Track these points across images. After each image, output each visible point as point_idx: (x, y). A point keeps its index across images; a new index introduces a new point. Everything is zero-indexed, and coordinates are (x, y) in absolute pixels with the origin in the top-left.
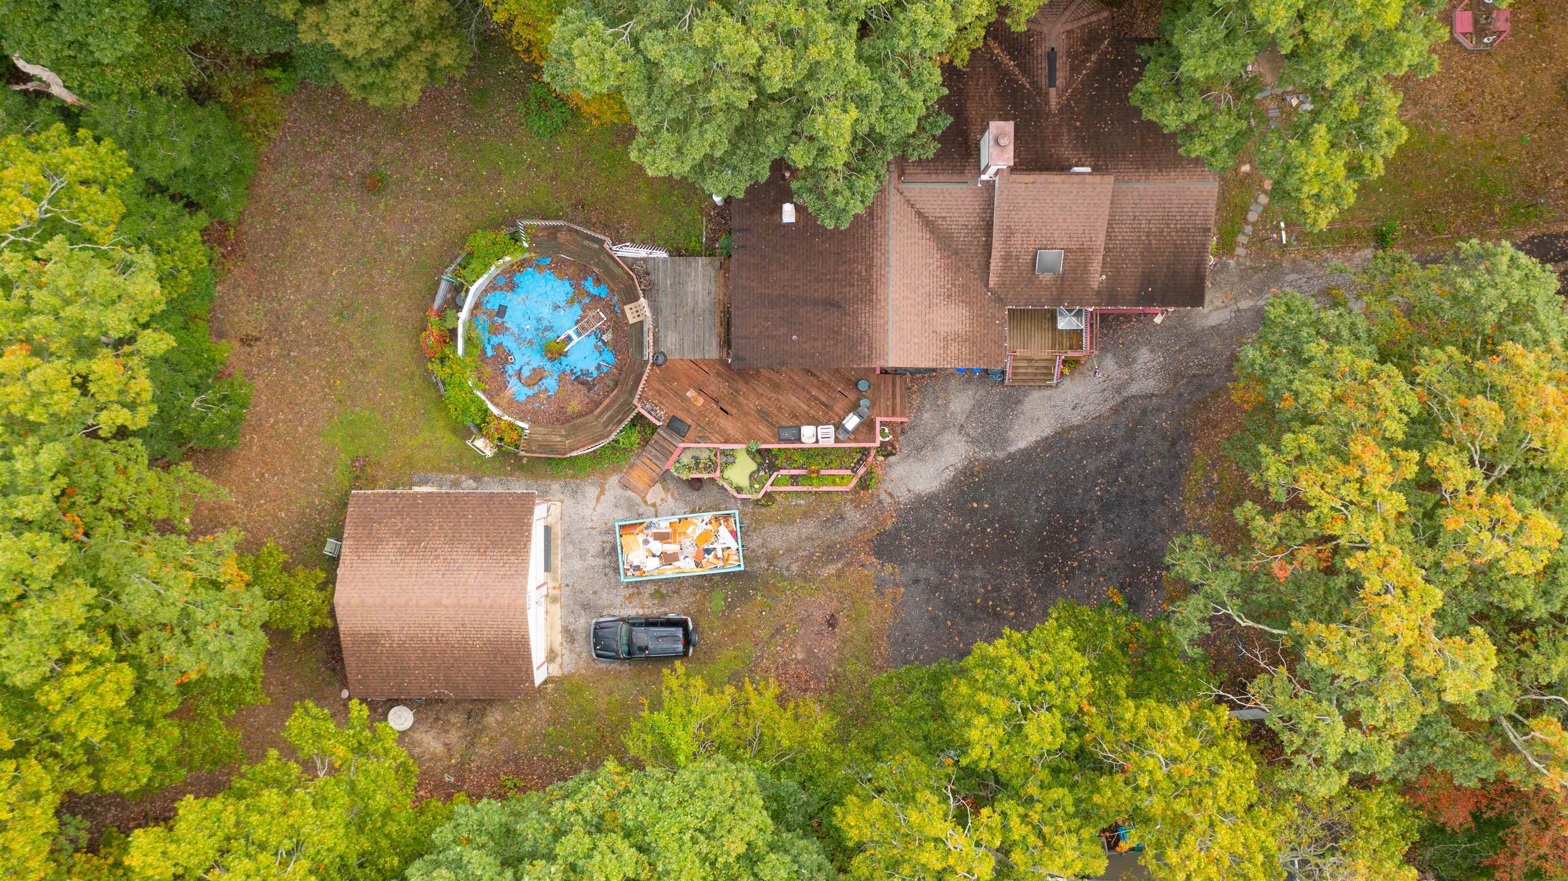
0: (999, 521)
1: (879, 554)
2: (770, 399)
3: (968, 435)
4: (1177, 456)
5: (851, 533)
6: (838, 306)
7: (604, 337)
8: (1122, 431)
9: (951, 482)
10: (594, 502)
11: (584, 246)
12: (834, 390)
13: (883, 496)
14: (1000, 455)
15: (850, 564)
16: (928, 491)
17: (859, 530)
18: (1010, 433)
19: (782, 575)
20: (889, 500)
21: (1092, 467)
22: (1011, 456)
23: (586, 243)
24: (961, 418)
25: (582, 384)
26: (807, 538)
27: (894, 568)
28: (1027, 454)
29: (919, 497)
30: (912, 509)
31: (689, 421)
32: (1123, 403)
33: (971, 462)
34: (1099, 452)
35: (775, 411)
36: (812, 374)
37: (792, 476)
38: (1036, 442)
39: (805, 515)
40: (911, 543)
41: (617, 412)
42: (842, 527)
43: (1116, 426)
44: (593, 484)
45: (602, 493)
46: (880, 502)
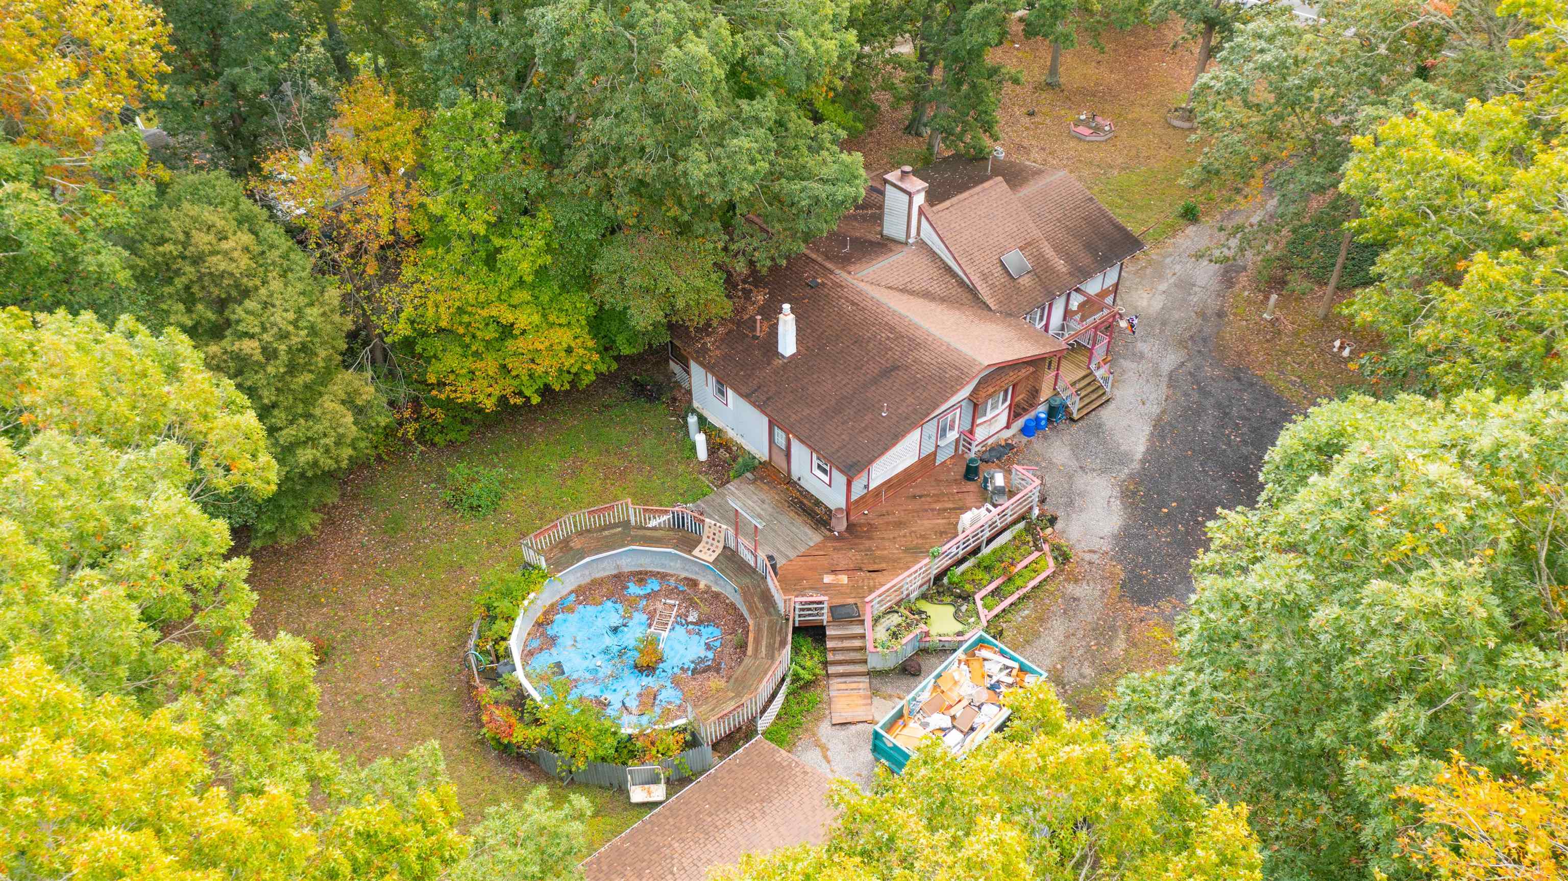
0: (1198, 507)
1: (1143, 601)
2: (904, 536)
3: (1094, 470)
4: (1252, 385)
5: (1099, 605)
6: (896, 368)
7: (690, 619)
8: (1195, 397)
9: (1126, 508)
10: (824, 764)
11: (606, 537)
12: (952, 494)
13: (1087, 557)
14: (1136, 466)
15: (1130, 627)
16: (1116, 528)
17: (1101, 597)
18: (1122, 448)
19: (1085, 686)
20: (1096, 556)
21: (1208, 428)
22: (1143, 461)
23: (606, 533)
24: (1074, 464)
25: (705, 671)
26: (1067, 637)
27: (1169, 602)
28: (1153, 454)
29: (1117, 538)
30: (1122, 549)
31: (851, 601)
32: (1170, 379)
33: (1120, 486)
34: (1199, 416)
35: (920, 541)
36: (920, 497)
37: (993, 593)
38: (1149, 440)
39: (1041, 620)
40: (1155, 573)
41: (772, 635)
42: (1084, 605)
43: (1186, 394)
44: (805, 749)
45: (824, 749)
46: (1090, 563)
